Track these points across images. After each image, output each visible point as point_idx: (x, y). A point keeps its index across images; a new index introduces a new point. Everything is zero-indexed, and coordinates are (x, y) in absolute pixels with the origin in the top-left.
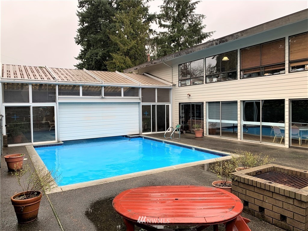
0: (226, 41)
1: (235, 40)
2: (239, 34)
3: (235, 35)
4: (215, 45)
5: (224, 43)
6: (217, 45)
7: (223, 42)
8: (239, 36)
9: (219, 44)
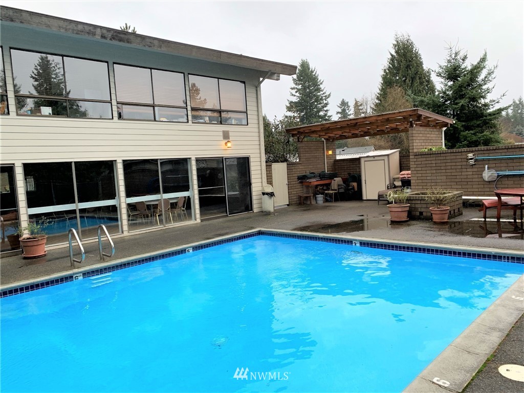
0: (128, 42)
1: (144, 48)
2: (156, 42)
3: (148, 40)
4: (98, 37)
5: (121, 44)
6: (104, 41)
7: (121, 40)
8: (154, 46)
9: (111, 39)
